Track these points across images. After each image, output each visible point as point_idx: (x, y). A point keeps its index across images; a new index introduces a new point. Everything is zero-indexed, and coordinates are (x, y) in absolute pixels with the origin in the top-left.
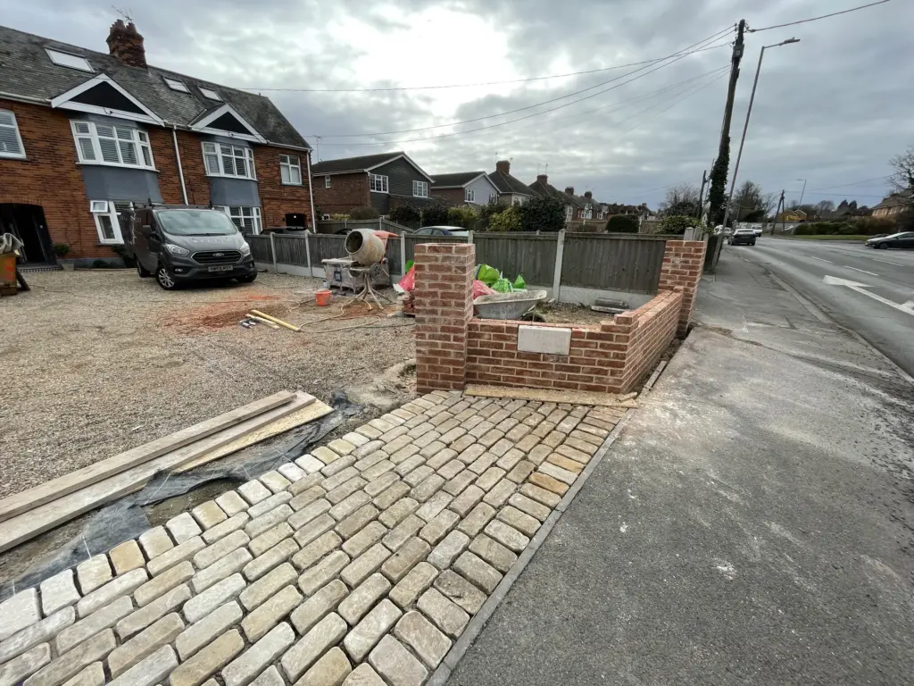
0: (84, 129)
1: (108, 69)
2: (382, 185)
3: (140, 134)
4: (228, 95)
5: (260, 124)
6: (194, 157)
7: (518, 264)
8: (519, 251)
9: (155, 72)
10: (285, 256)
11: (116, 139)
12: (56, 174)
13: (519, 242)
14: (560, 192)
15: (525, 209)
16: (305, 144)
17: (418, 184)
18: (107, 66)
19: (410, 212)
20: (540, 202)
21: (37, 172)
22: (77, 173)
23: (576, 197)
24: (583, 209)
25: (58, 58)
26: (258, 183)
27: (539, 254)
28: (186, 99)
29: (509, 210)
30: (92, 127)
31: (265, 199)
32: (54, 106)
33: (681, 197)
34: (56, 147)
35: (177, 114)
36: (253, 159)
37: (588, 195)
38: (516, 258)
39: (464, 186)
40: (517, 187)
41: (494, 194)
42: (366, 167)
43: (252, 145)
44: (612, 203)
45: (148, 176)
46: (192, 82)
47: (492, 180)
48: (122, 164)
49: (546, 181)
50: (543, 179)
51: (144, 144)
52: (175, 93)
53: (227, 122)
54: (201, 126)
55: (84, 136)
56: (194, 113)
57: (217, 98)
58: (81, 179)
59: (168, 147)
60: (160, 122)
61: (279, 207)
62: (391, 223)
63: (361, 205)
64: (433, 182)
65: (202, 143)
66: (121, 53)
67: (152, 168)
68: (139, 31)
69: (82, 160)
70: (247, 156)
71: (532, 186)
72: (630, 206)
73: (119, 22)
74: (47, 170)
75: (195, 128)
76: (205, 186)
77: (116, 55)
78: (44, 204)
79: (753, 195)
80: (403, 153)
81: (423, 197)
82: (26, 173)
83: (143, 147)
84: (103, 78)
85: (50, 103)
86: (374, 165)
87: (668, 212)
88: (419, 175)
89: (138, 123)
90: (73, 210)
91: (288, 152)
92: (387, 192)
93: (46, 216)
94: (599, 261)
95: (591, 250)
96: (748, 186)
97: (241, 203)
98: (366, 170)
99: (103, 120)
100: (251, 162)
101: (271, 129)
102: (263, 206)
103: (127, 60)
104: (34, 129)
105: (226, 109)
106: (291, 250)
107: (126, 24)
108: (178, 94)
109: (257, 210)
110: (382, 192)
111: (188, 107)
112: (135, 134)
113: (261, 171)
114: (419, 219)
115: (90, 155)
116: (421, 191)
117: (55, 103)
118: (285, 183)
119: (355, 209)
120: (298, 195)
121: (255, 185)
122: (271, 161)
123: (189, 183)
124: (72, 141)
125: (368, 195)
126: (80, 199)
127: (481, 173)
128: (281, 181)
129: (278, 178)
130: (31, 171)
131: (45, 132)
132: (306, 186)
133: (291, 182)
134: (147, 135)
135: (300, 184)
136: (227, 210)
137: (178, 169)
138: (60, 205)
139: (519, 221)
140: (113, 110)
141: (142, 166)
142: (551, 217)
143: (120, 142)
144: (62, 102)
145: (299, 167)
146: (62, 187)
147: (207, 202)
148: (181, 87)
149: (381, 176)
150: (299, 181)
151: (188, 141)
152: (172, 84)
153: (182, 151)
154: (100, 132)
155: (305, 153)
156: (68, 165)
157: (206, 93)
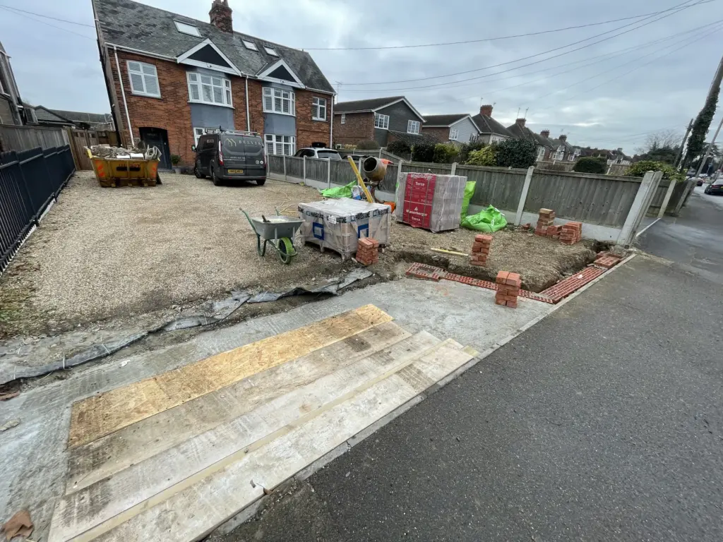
0: (194, 78)
1: (211, 35)
2: (383, 122)
3: (226, 83)
4: (283, 52)
5: (301, 74)
6: (256, 97)
7: (490, 192)
8: (492, 181)
9: (238, 36)
10: (312, 174)
11: (212, 85)
12: (176, 109)
13: (493, 175)
14: (536, 135)
15: (502, 148)
16: (331, 89)
17: (412, 123)
19: (404, 146)
20: (516, 142)
21: (166, 107)
22: (188, 108)
23: (551, 140)
24: (555, 151)
25: (181, 27)
26: (296, 118)
27: (509, 185)
28: (256, 56)
29: (486, 148)
30: (199, 76)
31: (300, 130)
32: (178, 62)
33: (661, 146)
34: (177, 90)
35: (249, 67)
36: (295, 100)
37: (563, 138)
38: (489, 186)
39: (449, 126)
40: (497, 129)
41: (475, 134)
42: (374, 108)
43: (296, 90)
44: (586, 147)
45: (229, 111)
46: (259, 43)
47: (475, 121)
48: (214, 103)
49: (523, 124)
50: (521, 122)
51: (227, 88)
52: (248, 51)
53: (281, 73)
54: (263, 76)
55: (194, 83)
56: (260, 66)
57: (275, 54)
58: (189, 113)
59: (241, 91)
60: (239, 73)
61: (308, 137)
62: (389, 154)
63: (366, 138)
64: (424, 121)
65: (263, 88)
66: (219, 22)
67: (231, 106)
69: (192, 100)
70: (291, 98)
72: (603, 151)
74: (171, 106)
75: (260, 77)
76: (262, 119)
77: (214, 23)
78: (168, 128)
80: (404, 97)
81: (415, 133)
82: (160, 107)
83: (227, 91)
84: (208, 41)
85: (176, 60)
86: (378, 107)
87: (645, 157)
88: (416, 117)
89: (226, 74)
90: (183, 133)
91: (318, 95)
92: (387, 129)
93: (169, 137)
94: (560, 195)
95: (555, 184)
97: (283, 133)
98: (373, 111)
99: (206, 72)
100: (293, 102)
101: (309, 77)
102: (298, 135)
103: (221, 28)
104: (166, 78)
105: (281, 63)
106: (317, 168)
107: (222, 1)
108: (251, 52)
109: (294, 139)
110: (384, 128)
111: (256, 61)
112: (223, 81)
113: (299, 110)
114: (410, 152)
115: (196, 96)
116: (413, 129)
117: (179, 60)
118: (314, 118)
119: (361, 141)
120: (322, 128)
121: (294, 120)
122: (307, 102)
123: (252, 117)
124: (187, 86)
125: (372, 130)
126: (188, 126)
127: (466, 115)
128: (311, 117)
129: (310, 115)
130: (163, 106)
131: (172, 80)
132: (328, 122)
133: (318, 118)
134: (230, 82)
135: (324, 120)
136: (274, 137)
137: (246, 107)
138: (177, 130)
139: (495, 157)
140: (212, 65)
141: (225, 105)
142: (524, 156)
143: (214, 88)
144: (183, 59)
145: (325, 107)
146: (178, 118)
147: (262, 131)
148: (252, 47)
149: (384, 116)
150: (323, 117)
151: (254, 86)
152: (248, 45)
153: (250, 94)
154: (204, 80)
155: (330, 95)
156: (183, 103)
157: (268, 51)
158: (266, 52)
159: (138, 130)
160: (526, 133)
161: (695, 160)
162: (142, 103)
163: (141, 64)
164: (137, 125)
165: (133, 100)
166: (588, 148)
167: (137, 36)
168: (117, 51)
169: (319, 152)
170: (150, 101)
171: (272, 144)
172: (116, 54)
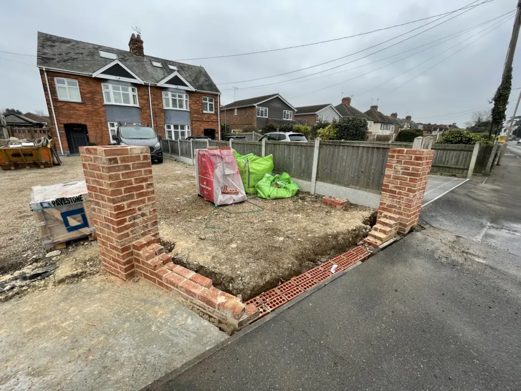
0: (107, 88)
2: (263, 112)
3: (133, 89)
4: (183, 67)
6: (158, 99)
9: (148, 58)
11: (121, 92)
12: (94, 109)
14: (387, 117)
15: (340, 125)
16: (217, 90)
17: (286, 112)
18: (125, 57)
19: (273, 128)
20: (350, 121)
21: (85, 109)
22: (103, 109)
23: (399, 120)
24: (403, 127)
25: (103, 54)
26: (190, 112)
28: (159, 70)
29: (329, 126)
30: (110, 86)
31: (193, 121)
32: (93, 77)
33: (484, 120)
34: (94, 96)
35: (152, 78)
36: (188, 100)
37: (409, 118)
39: (316, 113)
40: (355, 113)
41: (337, 118)
42: (256, 103)
43: (188, 92)
44: (427, 123)
45: (135, 111)
46: (165, 62)
47: (337, 110)
48: (123, 104)
49: (376, 109)
50: (374, 108)
51: (134, 94)
52: (155, 68)
53: (176, 81)
54: (162, 84)
55: (107, 90)
56: (162, 76)
57: (174, 69)
58: (104, 111)
59: (145, 94)
60: (142, 83)
61: (201, 125)
62: (259, 135)
63: (251, 124)
64: (296, 111)
65: (163, 92)
66: (134, 50)
67: (138, 105)
68: (142, 38)
69: (106, 103)
70: (185, 98)
71: (366, 113)
72: (441, 125)
73: (134, 35)
75: (159, 85)
76: (163, 114)
78: (87, 124)
80: (278, 94)
81: (289, 119)
82: (80, 109)
83: (133, 95)
84: (118, 61)
85: (92, 75)
86: (258, 102)
88: (289, 108)
89: (132, 83)
90: (100, 127)
91: (208, 95)
92: (267, 117)
93: (88, 130)
97: (179, 123)
98: (255, 105)
99: (116, 83)
100: (186, 101)
101: (200, 84)
102: (192, 124)
103: (135, 53)
104: (85, 88)
105: (176, 74)
107: (137, 36)
108: (157, 68)
109: (188, 127)
110: (264, 117)
111: (160, 73)
112: (130, 89)
113: (192, 106)
115: (109, 100)
116: (288, 116)
117: (94, 75)
118: (205, 112)
119: (246, 126)
120: (212, 118)
121: (188, 114)
122: (198, 100)
123: (154, 113)
124: (102, 93)
125: (255, 118)
126: (103, 121)
127: (328, 105)
128: (202, 111)
129: (201, 109)
130: (83, 108)
131: (90, 89)
132: (216, 114)
133: (209, 112)
134: (136, 89)
135: (213, 112)
136: (172, 127)
137: (150, 106)
138: (94, 124)
140: (120, 77)
141: (132, 104)
143: (123, 93)
144: (97, 74)
145: (213, 103)
146: (96, 115)
147: (163, 123)
148: (159, 65)
149: (264, 108)
150: (213, 111)
151: (156, 91)
152: (155, 64)
153: (153, 97)
154: (114, 88)
155: (217, 95)
156: (99, 105)
157: (171, 67)
158: (169, 68)
159: (63, 125)
160: (379, 116)
162: (66, 107)
163: (65, 80)
164: (61, 122)
165: (59, 105)
166: (429, 124)
167: (65, 61)
168: (46, 71)
170: (72, 105)
171: (171, 131)
172: (45, 74)
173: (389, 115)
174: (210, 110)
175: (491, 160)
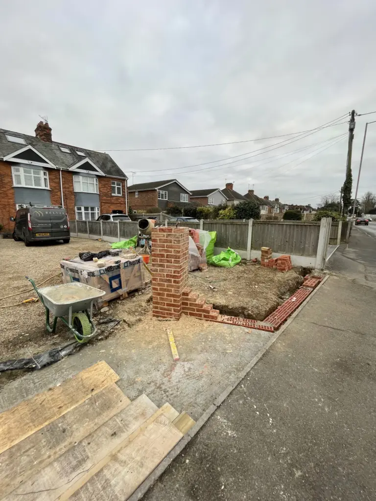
0: (18, 171)
1: (34, 143)
2: (164, 196)
3: (44, 173)
4: (89, 153)
5: (103, 167)
6: (69, 183)
7: (228, 237)
8: (228, 230)
9: (56, 144)
10: (107, 232)
11: (33, 175)
12: (2, 192)
13: (227, 226)
14: (261, 199)
16: (124, 176)
17: (183, 195)
18: (33, 142)
19: (177, 210)
20: (246, 204)
22: (12, 191)
23: (270, 201)
24: (274, 208)
25: (11, 139)
26: (99, 195)
27: (239, 232)
28: (69, 156)
29: (229, 208)
30: (21, 169)
31: (102, 203)
32: (4, 160)
33: (330, 202)
34: (3, 179)
35: (63, 163)
36: (98, 183)
37: (277, 200)
38: (226, 234)
39: (207, 196)
40: (237, 196)
41: (224, 200)
42: (157, 187)
43: (98, 176)
45: (46, 193)
46: (72, 148)
47: (223, 193)
48: (34, 187)
49: (253, 193)
50: (251, 192)
51: (45, 177)
52: (63, 153)
53: (87, 166)
54: (73, 168)
55: (17, 173)
56: (72, 162)
57: (84, 155)
58: (13, 194)
59: (56, 178)
60: (54, 167)
61: (109, 207)
62: (167, 215)
63: (152, 206)
64: (191, 194)
65: (74, 176)
66: (41, 136)
67: (48, 188)
68: (50, 126)
69: (15, 185)
70: (95, 182)
71: (246, 196)
72: (301, 206)
73: (41, 122)
75: (71, 169)
76: (73, 196)
77: (38, 137)
79: (372, 200)
80: (176, 180)
81: (186, 202)
83: (45, 179)
84: (30, 147)
85: (2, 159)
86: (160, 186)
87: (323, 209)
88: (184, 191)
89: (43, 167)
90: (8, 209)
91: (116, 180)
92: (167, 199)
94: (272, 237)
96: (369, 195)
97: (90, 205)
98: (156, 189)
99: (27, 166)
100: (96, 185)
101: (108, 169)
102: (101, 206)
103: (43, 139)
105: (87, 160)
107: (44, 123)
108: (65, 154)
109: (98, 208)
110: (164, 199)
111: (70, 159)
112: (42, 172)
113: (101, 189)
114: (181, 213)
115: (19, 183)
116: (184, 199)
117: (5, 159)
118: (113, 194)
119: (149, 208)
120: (120, 201)
121: (98, 196)
122: (107, 184)
123: (65, 195)
124: (11, 176)
125: (157, 201)
127: (217, 189)
129: (110, 193)
132: (124, 196)
133: (116, 194)
134: (47, 173)
135: (121, 195)
136: (83, 208)
137: (60, 189)
138: (2, 206)
139: (235, 214)
140: (32, 162)
141: (43, 187)
142: (252, 212)
144: (9, 158)
145: (121, 187)
146: (4, 198)
147: (73, 205)
148: (67, 151)
149: (164, 192)
150: (120, 193)
151: (67, 175)
152: (63, 149)
153: (64, 180)
154: (25, 172)
155: (124, 180)
156: (8, 187)
157: (79, 153)
158: (77, 154)
160: (255, 198)
161: (349, 209)
166: (292, 205)
169: (113, 217)
171: (81, 213)
173: (263, 198)
174: (118, 193)
175: (348, 232)
